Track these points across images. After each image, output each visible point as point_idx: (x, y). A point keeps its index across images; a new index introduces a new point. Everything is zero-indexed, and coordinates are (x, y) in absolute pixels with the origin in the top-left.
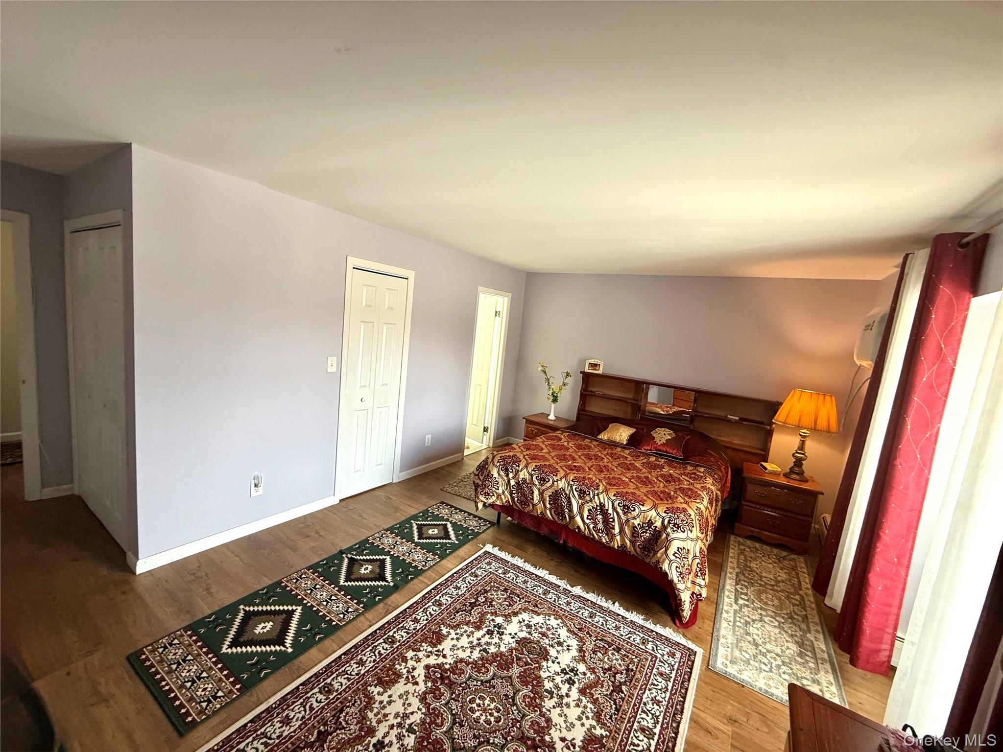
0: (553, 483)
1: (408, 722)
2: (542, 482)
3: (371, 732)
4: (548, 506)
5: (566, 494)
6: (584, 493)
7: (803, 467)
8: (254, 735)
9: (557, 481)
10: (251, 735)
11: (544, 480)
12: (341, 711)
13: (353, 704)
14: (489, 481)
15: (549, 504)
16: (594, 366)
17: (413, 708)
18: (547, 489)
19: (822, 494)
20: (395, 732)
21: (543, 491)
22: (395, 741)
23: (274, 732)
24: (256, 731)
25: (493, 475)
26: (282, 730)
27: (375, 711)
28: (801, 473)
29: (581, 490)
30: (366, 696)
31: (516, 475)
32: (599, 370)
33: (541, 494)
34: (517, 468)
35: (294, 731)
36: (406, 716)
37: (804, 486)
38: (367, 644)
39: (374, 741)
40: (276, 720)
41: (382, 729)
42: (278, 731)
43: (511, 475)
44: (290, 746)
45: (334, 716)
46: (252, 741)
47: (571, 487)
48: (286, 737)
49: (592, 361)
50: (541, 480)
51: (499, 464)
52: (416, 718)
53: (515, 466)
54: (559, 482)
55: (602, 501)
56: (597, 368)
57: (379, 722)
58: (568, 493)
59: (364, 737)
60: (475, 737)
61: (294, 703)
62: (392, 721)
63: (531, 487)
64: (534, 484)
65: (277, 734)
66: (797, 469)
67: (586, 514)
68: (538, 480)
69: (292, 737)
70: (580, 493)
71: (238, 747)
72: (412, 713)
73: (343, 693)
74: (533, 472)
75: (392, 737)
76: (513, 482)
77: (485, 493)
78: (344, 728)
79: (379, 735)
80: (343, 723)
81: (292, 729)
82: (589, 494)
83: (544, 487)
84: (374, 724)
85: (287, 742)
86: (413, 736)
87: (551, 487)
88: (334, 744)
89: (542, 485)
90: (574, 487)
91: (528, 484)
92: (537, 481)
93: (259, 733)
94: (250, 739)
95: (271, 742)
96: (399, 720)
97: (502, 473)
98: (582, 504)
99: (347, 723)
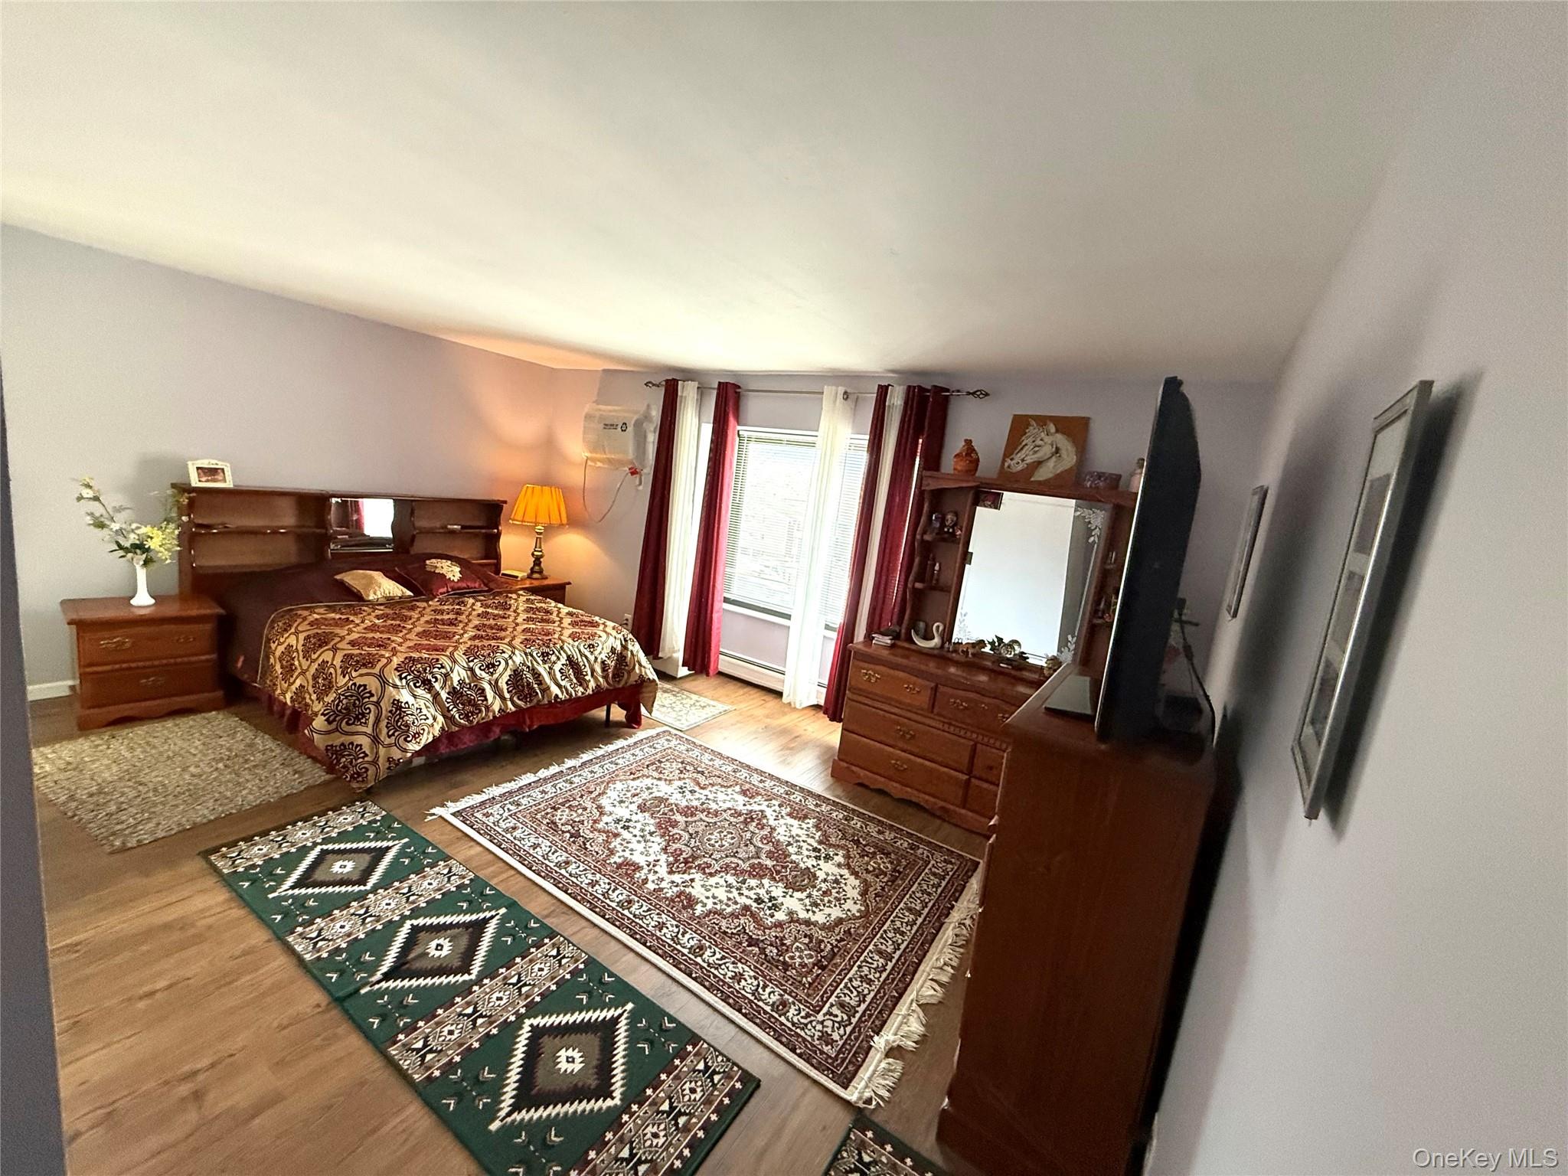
0: (507, 664)
1: (735, 884)
2: (491, 670)
3: (746, 908)
4: (507, 696)
5: (528, 667)
6: (548, 654)
7: (542, 565)
8: (756, 1001)
9: (510, 657)
10: (756, 1004)
11: (493, 666)
12: (725, 933)
13: (717, 924)
14: (407, 715)
15: (508, 692)
16: (211, 472)
17: (722, 882)
18: (501, 675)
19: (569, 583)
20: (746, 892)
21: (497, 681)
22: (754, 891)
23: (751, 984)
24: (751, 1001)
25: (407, 703)
26: (748, 978)
27: (724, 907)
28: (541, 572)
29: (543, 653)
30: (707, 915)
31: (445, 682)
32: (224, 480)
33: (495, 686)
34: (443, 671)
35: (749, 967)
36: (729, 886)
37: (546, 582)
38: (630, 924)
39: (755, 905)
40: (737, 987)
41: (743, 900)
42: (749, 981)
43: (437, 686)
44: (764, 966)
45: (731, 938)
46: (762, 1000)
47: (532, 656)
48: (755, 972)
49: (205, 463)
50: (489, 668)
51: (404, 681)
52: (731, 879)
53: (436, 670)
54: (514, 657)
55: (569, 653)
56: (220, 477)
57: (736, 903)
58: (530, 664)
59: (751, 912)
60: (747, 845)
61: (715, 976)
62: (735, 893)
63: (476, 686)
64: (481, 679)
65: (753, 980)
66: (537, 568)
67: (558, 675)
68: (484, 670)
69: (756, 967)
70: (544, 657)
71: (769, 1011)
72: (726, 882)
73: (703, 934)
74: (471, 664)
75: (752, 894)
76: (444, 695)
77: (414, 736)
78: (744, 928)
79: (749, 902)
80: (738, 929)
81: (747, 969)
82: (554, 652)
83: (495, 676)
84: (738, 906)
85: (760, 970)
86: (748, 880)
87: (505, 669)
88: (760, 933)
89: (492, 674)
90: (534, 654)
91: (470, 684)
92: (483, 673)
93: (752, 998)
94: (760, 1004)
95: (761, 983)
96: (733, 890)
97: (420, 692)
98: (550, 668)
99: (739, 926)
